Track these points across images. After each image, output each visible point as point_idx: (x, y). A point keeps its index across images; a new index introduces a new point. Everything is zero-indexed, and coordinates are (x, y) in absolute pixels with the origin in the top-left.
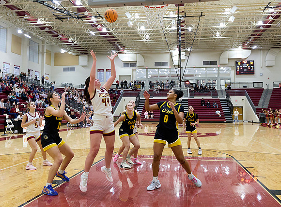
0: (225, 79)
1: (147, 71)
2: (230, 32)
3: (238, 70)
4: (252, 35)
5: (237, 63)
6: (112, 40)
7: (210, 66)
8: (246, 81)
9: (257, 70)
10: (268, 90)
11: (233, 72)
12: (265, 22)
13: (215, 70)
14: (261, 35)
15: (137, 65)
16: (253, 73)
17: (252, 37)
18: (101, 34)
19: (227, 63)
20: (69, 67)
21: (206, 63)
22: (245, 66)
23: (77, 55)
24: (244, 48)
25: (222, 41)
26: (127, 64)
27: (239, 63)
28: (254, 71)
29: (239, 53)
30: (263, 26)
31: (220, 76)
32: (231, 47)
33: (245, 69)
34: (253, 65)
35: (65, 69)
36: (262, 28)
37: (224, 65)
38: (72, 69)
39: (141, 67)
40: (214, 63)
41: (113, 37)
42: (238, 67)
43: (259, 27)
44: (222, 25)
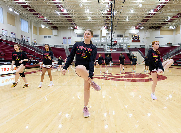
0: (127, 44)
3: (133, 39)
4: (142, 22)
5: (132, 36)
6: (71, 20)
7: (120, 37)
9: (142, 39)
10: (147, 49)
11: (130, 40)
16: (139, 41)
18: (63, 14)
19: (128, 35)
20: (48, 36)
21: (118, 36)
22: (136, 37)
23: (52, 30)
24: (137, 28)
26: (79, 35)
27: (134, 36)
28: (140, 40)
29: (134, 31)
31: (124, 42)
32: (130, 27)
33: (136, 39)
34: (140, 37)
35: (45, 37)
37: (126, 37)
38: (49, 37)
40: (122, 36)
42: (133, 38)
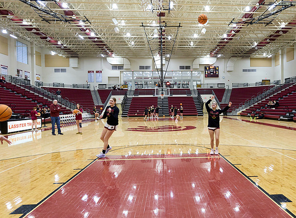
0: (197, 81)
1: (133, 73)
2: (201, 42)
3: (206, 74)
4: (218, 45)
5: (206, 68)
6: (101, 45)
7: (185, 70)
8: (213, 82)
9: (221, 73)
10: (228, 90)
12: (228, 35)
13: (189, 73)
14: (224, 45)
15: (124, 67)
17: (218, 47)
18: (89, 38)
19: (198, 68)
20: (60, 68)
21: (182, 68)
22: (212, 70)
23: (68, 58)
24: (212, 56)
25: (195, 49)
26: (115, 67)
27: (208, 68)
28: (218, 75)
29: (207, 60)
30: (227, 39)
31: (193, 78)
32: (202, 55)
33: (212, 73)
35: (56, 70)
36: (226, 40)
37: (196, 70)
38: (63, 70)
39: (128, 70)
40: (188, 68)
41: (101, 42)
42: (207, 71)
43: (224, 39)
44: (196, 36)
